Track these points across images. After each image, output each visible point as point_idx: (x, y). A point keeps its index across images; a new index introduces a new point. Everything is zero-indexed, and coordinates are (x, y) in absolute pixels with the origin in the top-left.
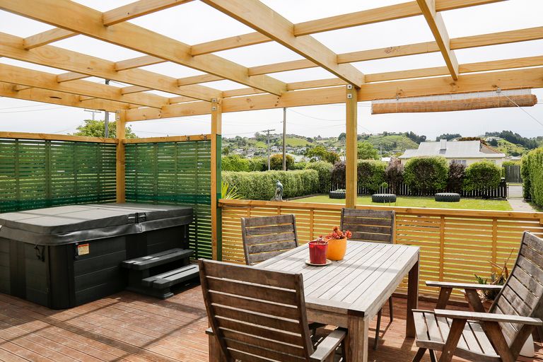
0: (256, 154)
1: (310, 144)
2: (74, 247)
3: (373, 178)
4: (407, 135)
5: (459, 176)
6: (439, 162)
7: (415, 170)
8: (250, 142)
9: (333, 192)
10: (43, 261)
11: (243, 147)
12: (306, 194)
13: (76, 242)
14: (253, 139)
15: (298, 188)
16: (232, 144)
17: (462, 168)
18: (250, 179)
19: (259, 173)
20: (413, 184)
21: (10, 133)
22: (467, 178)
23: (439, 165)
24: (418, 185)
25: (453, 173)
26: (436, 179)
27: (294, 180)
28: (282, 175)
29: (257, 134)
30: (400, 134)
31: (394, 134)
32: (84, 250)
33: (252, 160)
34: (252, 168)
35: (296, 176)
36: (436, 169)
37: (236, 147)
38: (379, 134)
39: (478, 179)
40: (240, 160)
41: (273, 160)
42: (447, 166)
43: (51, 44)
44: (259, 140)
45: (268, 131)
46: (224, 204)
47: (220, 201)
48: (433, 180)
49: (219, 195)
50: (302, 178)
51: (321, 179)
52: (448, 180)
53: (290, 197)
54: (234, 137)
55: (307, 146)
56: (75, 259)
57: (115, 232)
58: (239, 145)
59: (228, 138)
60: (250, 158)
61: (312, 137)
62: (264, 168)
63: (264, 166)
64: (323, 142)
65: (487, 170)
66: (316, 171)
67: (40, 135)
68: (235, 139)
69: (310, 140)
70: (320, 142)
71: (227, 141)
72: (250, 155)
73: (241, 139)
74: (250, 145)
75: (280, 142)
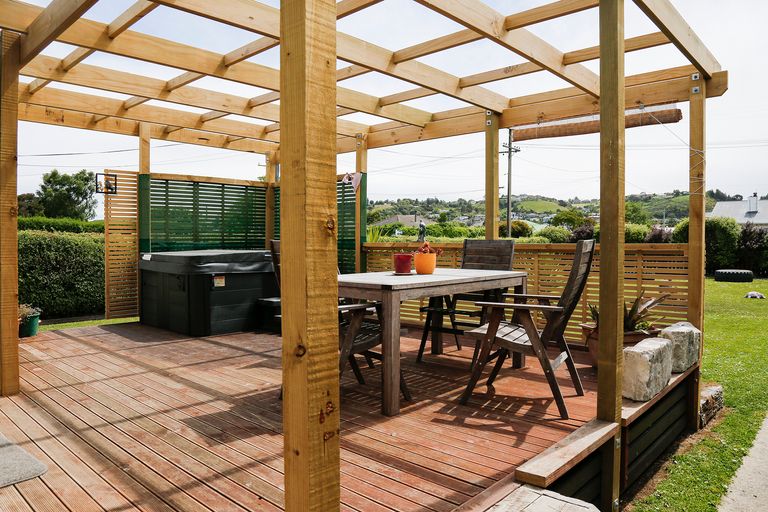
1: (562, 209)
2: (211, 278)
8: (477, 206)
10: (184, 290)
11: (468, 214)
13: (213, 273)
14: (481, 202)
16: (453, 209)
21: (161, 175)
32: (220, 283)
37: (458, 213)
38: (668, 194)
42: (738, 231)
43: (190, 85)
46: (369, 248)
47: (365, 244)
49: (363, 239)
54: (456, 200)
55: (558, 210)
56: (211, 290)
57: (250, 268)
58: (462, 210)
59: (447, 202)
61: (566, 199)
64: (582, 206)
67: (188, 176)
68: (457, 203)
69: (562, 203)
70: (578, 206)
71: (445, 206)
72: (477, 224)
73: (465, 203)
74: (477, 210)
75: (519, 207)
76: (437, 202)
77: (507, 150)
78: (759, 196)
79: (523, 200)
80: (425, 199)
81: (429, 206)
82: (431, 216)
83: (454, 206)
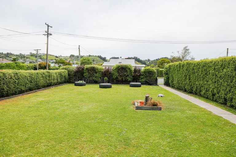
0: (30, 62)
1: (56, 59)
3: (97, 75)
4: (99, 57)
5: (139, 74)
6: (130, 67)
7: (118, 71)
8: (27, 56)
9: (76, 82)
11: (23, 59)
12: (61, 84)
14: (29, 55)
15: (57, 80)
16: (18, 57)
17: (140, 70)
18: (27, 75)
19: (33, 71)
20: (117, 78)
22: (142, 75)
23: (129, 69)
24: (120, 79)
25: (135, 73)
26: (128, 75)
27: (55, 75)
28: (48, 72)
29: (31, 53)
30: (96, 56)
31: (93, 56)
33: (28, 65)
34: (28, 68)
35: (56, 73)
36: (128, 71)
37: (20, 59)
38: (87, 56)
39: (147, 76)
40: (22, 64)
41: (40, 65)
42: (133, 69)
44: (32, 56)
45: (37, 50)
48: (127, 76)
50: (59, 74)
51: (69, 75)
52: (133, 76)
53: (53, 85)
54: (19, 54)
55: (55, 59)
58: (21, 57)
59: (15, 54)
60: (27, 64)
61: (58, 56)
62: (35, 69)
63: (35, 68)
64: (63, 58)
65: (151, 72)
66: (66, 71)
68: (19, 55)
70: (61, 58)
71: (15, 55)
72: (27, 63)
73: (22, 55)
74: (27, 58)
75: (42, 57)
76: (11, 54)
77: (47, 34)
78: (122, 58)
79: (43, 55)
80: (6, 53)
81: (8, 55)
82: (9, 59)
83: (18, 56)
